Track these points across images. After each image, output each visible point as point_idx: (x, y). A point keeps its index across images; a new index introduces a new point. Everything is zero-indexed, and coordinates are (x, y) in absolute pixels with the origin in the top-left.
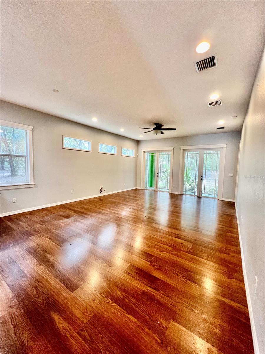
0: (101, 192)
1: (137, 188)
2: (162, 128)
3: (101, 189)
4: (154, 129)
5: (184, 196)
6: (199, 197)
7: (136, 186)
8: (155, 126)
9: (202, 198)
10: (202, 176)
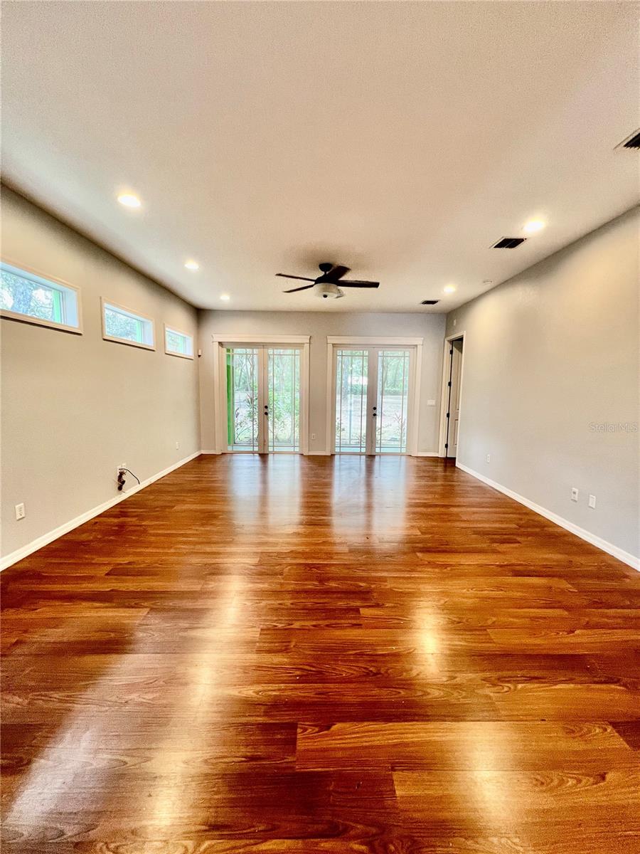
0: (120, 488)
1: (203, 452)
2: (341, 279)
3: (121, 474)
4: (318, 281)
5: (337, 457)
6: (371, 457)
7: (199, 449)
8: (321, 274)
9: (377, 458)
10: (375, 408)
